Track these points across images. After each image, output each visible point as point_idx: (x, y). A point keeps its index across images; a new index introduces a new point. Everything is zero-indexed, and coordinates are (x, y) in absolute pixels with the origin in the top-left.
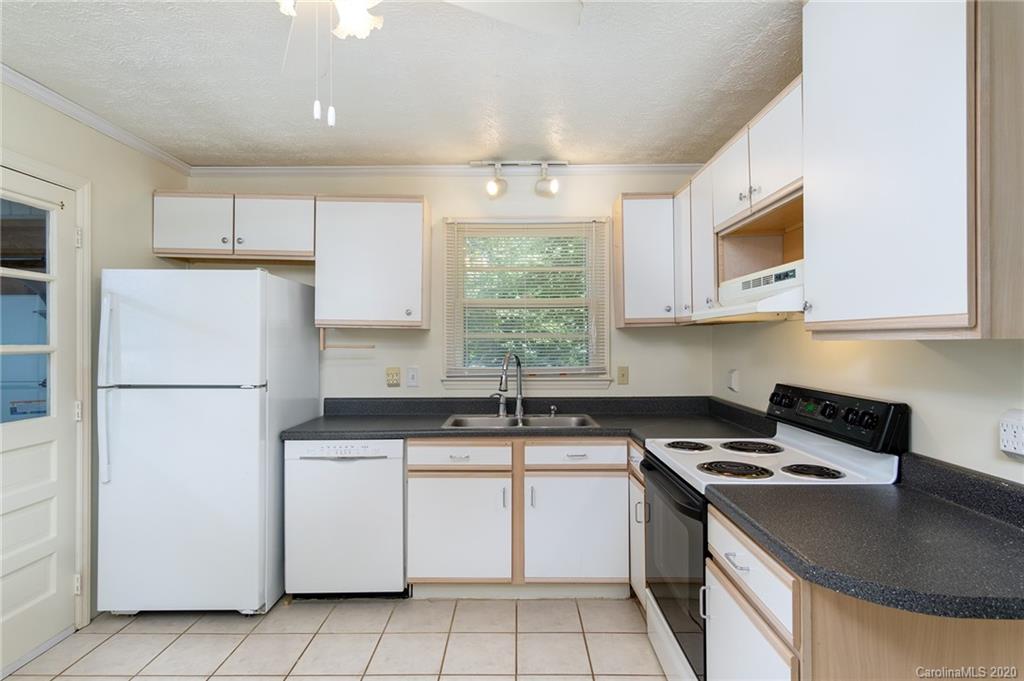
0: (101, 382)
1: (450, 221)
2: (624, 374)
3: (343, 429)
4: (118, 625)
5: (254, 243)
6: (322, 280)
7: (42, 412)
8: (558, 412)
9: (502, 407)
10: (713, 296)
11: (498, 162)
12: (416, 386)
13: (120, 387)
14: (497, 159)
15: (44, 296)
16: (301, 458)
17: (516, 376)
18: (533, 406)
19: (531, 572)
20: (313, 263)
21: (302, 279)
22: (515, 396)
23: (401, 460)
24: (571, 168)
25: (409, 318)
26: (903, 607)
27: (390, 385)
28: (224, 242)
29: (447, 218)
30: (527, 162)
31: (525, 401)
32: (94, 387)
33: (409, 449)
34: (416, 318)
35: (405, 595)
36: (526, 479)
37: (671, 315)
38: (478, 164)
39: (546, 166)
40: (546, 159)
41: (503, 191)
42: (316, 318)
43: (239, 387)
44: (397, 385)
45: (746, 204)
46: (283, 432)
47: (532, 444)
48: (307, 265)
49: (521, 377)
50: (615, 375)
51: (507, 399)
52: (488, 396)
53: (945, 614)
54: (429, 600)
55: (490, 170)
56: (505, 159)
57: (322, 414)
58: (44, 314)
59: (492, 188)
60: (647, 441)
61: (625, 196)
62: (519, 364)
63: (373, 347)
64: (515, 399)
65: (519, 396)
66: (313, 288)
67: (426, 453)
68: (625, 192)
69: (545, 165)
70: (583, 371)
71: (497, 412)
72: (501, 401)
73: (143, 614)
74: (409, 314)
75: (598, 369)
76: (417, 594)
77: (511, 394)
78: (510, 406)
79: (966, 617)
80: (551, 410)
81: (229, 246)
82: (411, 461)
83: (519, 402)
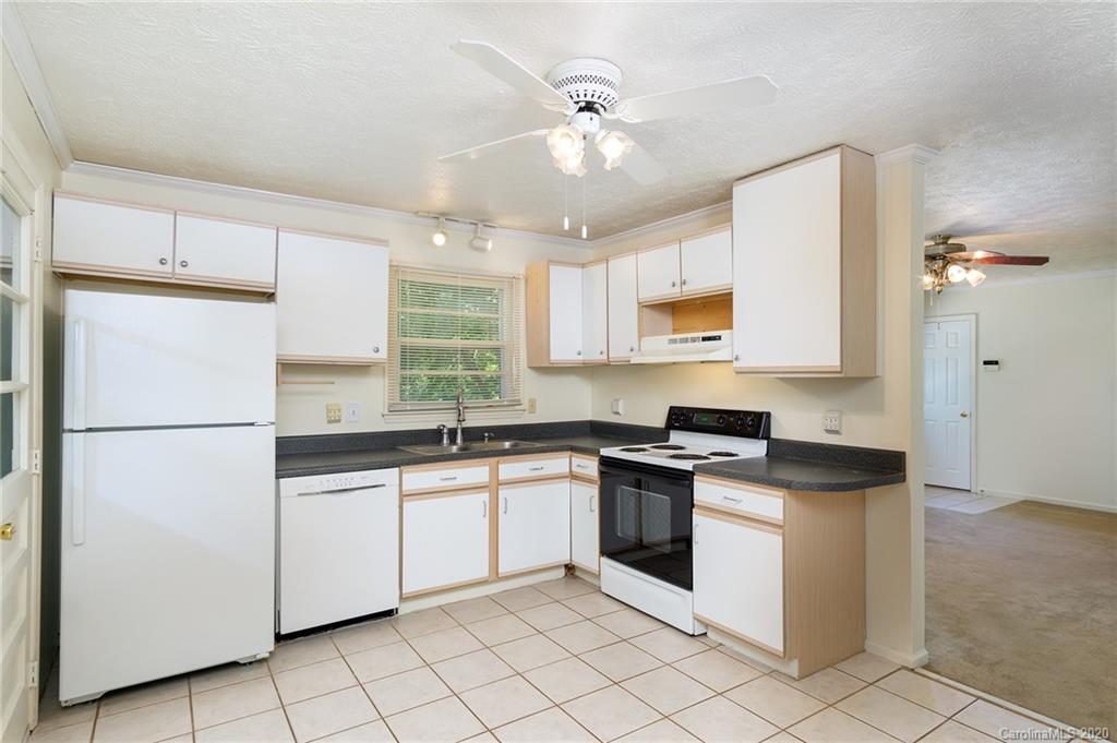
0: (67, 427)
1: (395, 264)
2: (533, 405)
3: (313, 465)
8: (490, 439)
9: (445, 436)
10: (636, 347)
11: (442, 217)
12: (357, 422)
14: (443, 214)
16: (299, 495)
18: (473, 435)
19: (504, 568)
22: (455, 426)
23: (398, 488)
24: (499, 230)
25: (376, 356)
27: (331, 423)
28: (162, 263)
29: (394, 261)
30: (466, 220)
31: (464, 430)
33: (404, 476)
34: (382, 356)
36: (500, 492)
37: (580, 358)
38: (426, 217)
39: (482, 226)
40: (482, 221)
43: (252, 424)
44: (339, 422)
45: (677, 290)
47: (504, 463)
50: (525, 405)
51: (450, 429)
52: (435, 427)
54: (415, 613)
55: (434, 221)
56: (449, 215)
59: (438, 239)
60: (601, 450)
61: (552, 262)
64: (456, 429)
65: (460, 426)
67: (420, 477)
69: (480, 225)
70: (505, 403)
71: (440, 441)
72: (445, 431)
73: (110, 696)
74: (376, 351)
75: (515, 400)
76: (402, 608)
77: (452, 424)
78: (453, 433)
80: (484, 437)
82: (405, 488)
83: (459, 431)
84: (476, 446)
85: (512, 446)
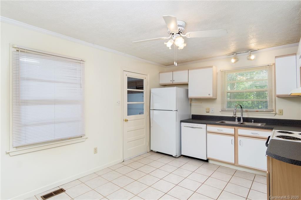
0: (151, 109)
2: (281, 112)
4: (153, 153)
5: (177, 81)
6: (190, 88)
7: (143, 114)
8: (254, 122)
9: (236, 119)
11: (235, 54)
13: (154, 110)
15: (143, 93)
16: (184, 126)
17: (241, 111)
18: (246, 120)
19: (240, 163)
20: (188, 84)
21: (185, 88)
25: (209, 96)
26: (282, 161)
27: (207, 112)
29: (221, 70)
30: (244, 52)
31: (244, 118)
32: (150, 110)
33: (207, 127)
34: (211, 96)
35: (207, 161)
36: (238, 138)
38: (230, 55)
39: (250, 52)
40: (250, 50)
41: (237, 61)
42: (189, 96)
43: (172, 111)
44: (209, 112)
46: (181, 121)
47: (240, 129)
48: (187, 85)
49: (242, 112)
50: (277, 112)
52: (232, 116)
53: (292, 164)
54: (213, 164)
55: (233, 56)
56: (237, 52)
57: (191, 118)
58: (143, 96)
59: (233, 61)
61: (276, 57)
62: (241, 108)
63: (202, 103)
64: (241, 117)
65: (242, 117)
66: (188, 90)
68: (276, 56)
70: (264, 110)
72: (236, 117)
73: (157, 152)
74: (209, 95)
75: (271, 110)
76: (210, 161)
77: (238, 116)
78: (239, 119)
79: (298, 165)
80: (252, 121)
81: (172, 82)
82: (208, 130)
83: (242, 118)
84: (246, 124)
85: (261, 125)
